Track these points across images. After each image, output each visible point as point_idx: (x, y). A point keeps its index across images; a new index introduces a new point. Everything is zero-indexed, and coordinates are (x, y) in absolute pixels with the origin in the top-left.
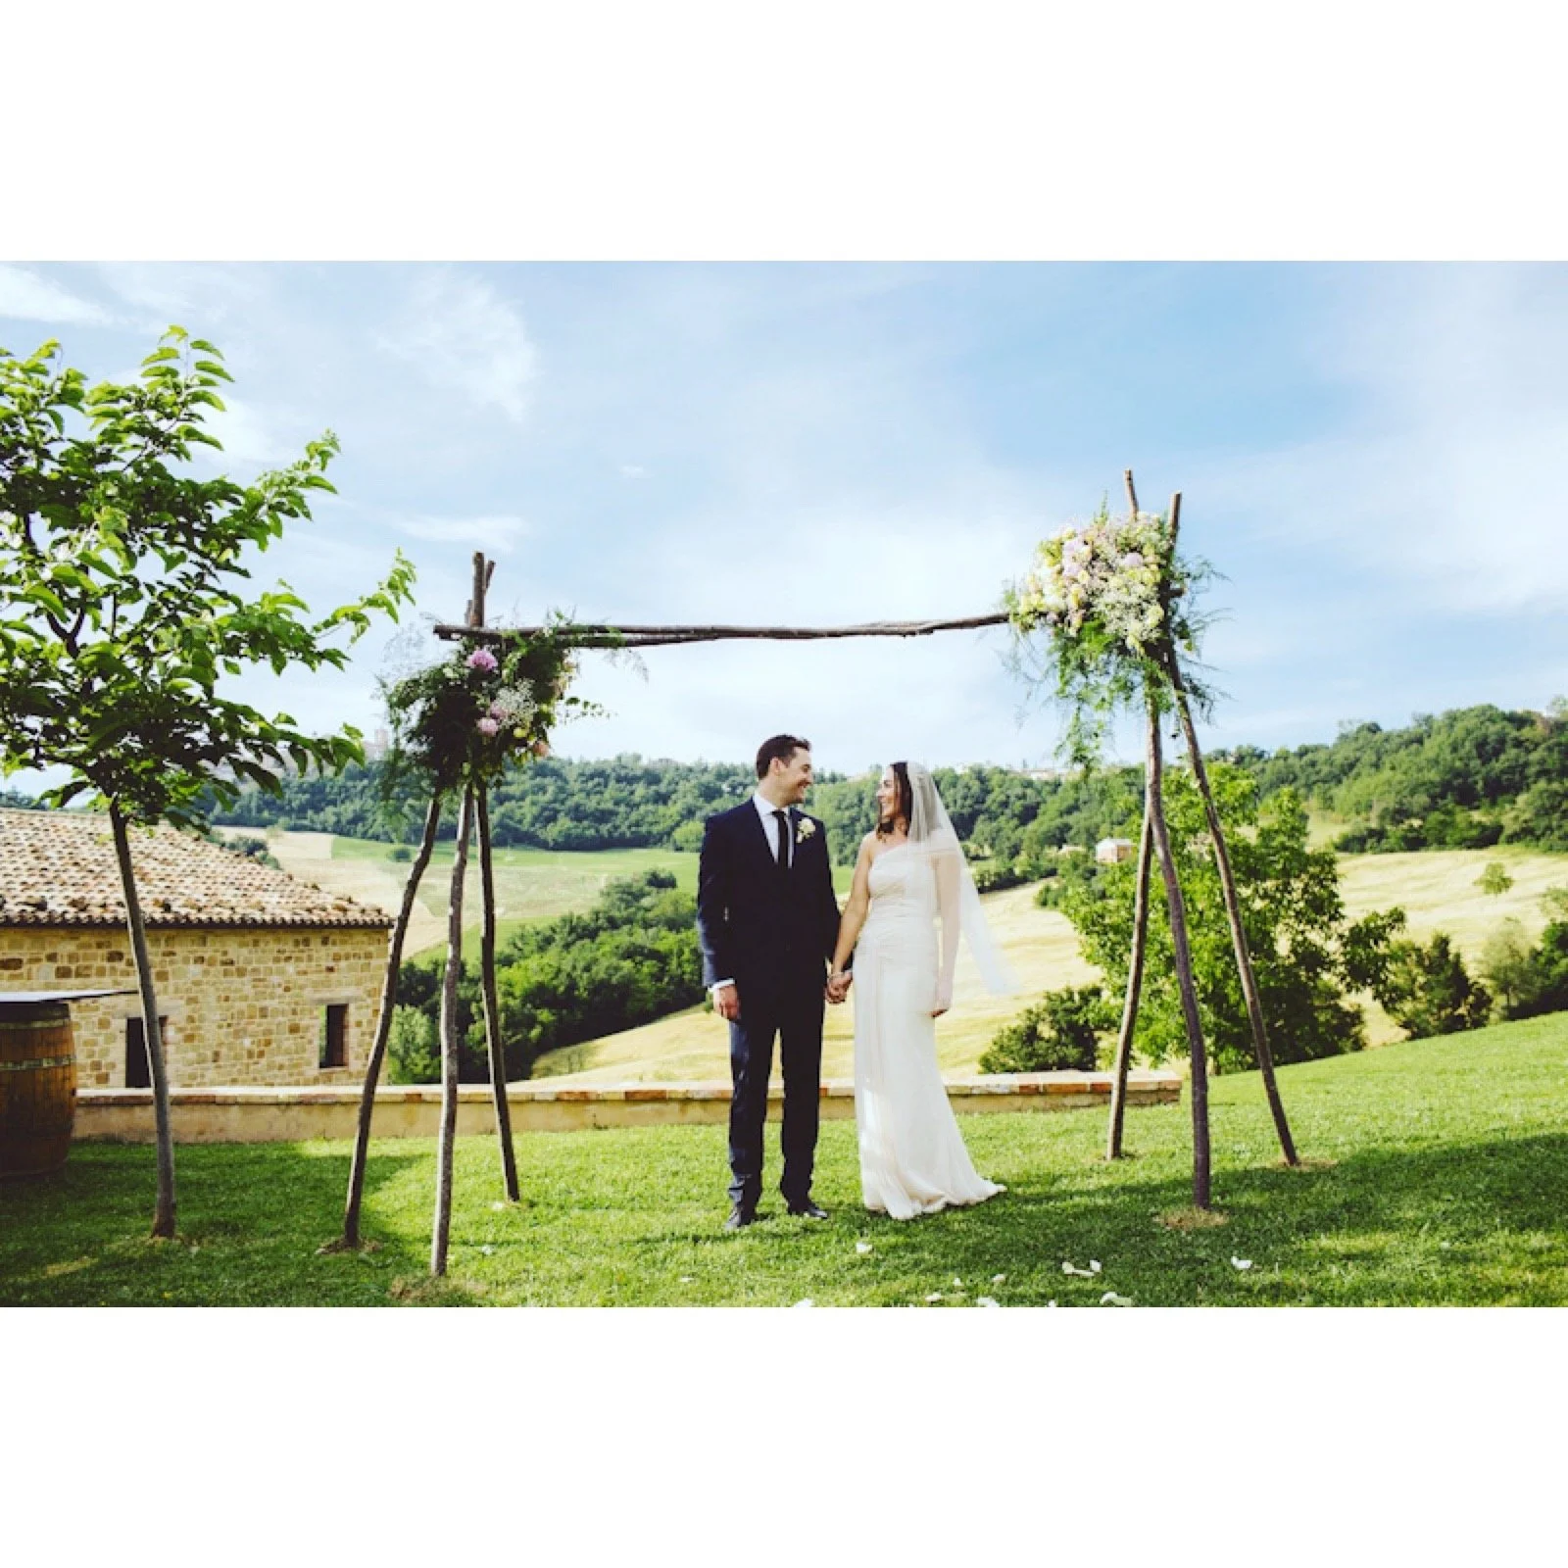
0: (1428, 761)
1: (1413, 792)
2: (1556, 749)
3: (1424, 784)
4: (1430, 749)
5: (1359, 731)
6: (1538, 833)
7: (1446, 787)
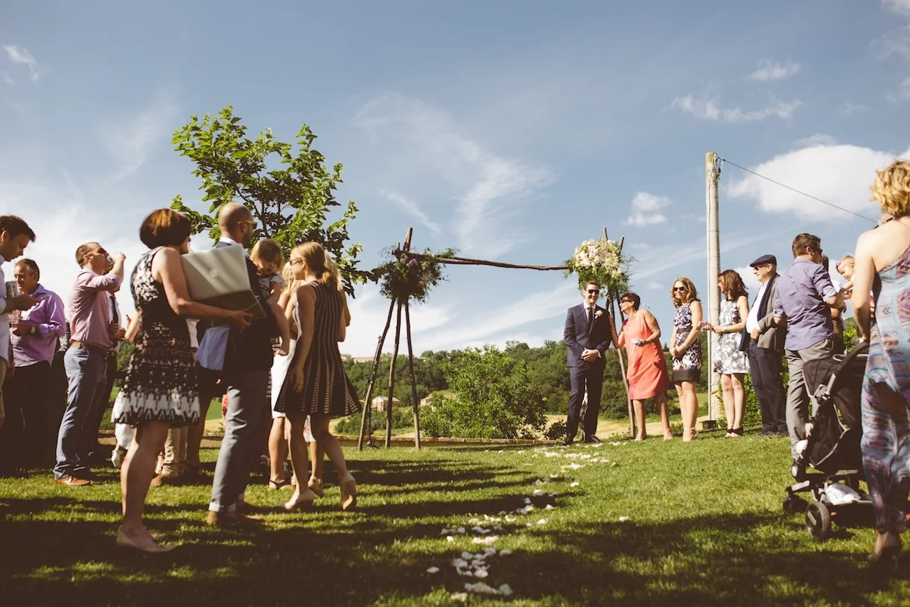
0: (552, 366)
1: (543, 383)
2: (615, 365)
3: (549, 378)
4: (553, 360)
5: (517, 347)
6: (604, 408)
7: (559, 382)
